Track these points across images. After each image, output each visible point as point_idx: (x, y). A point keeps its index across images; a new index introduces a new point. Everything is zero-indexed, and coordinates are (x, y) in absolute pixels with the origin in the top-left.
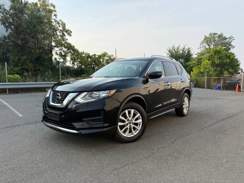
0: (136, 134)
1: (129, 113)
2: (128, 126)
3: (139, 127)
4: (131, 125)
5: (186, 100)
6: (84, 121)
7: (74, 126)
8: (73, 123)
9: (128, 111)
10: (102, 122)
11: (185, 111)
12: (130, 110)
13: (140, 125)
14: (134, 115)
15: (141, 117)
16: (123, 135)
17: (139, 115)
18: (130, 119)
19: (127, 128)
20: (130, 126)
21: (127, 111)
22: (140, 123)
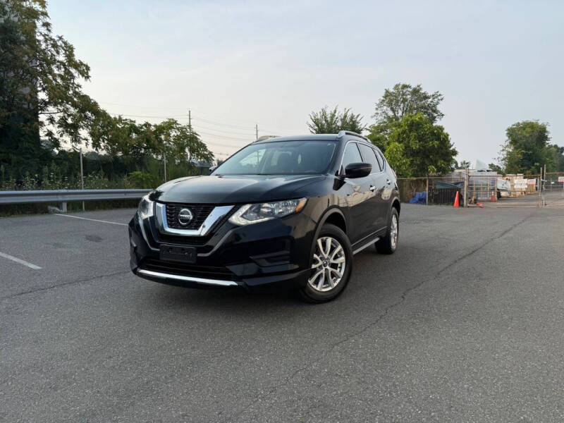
0: (335, 284)
1: (324, 244)
2: (323, 271)
3: (340, 271)
4: (328, 267)
5: (394, 219)
6: (251, 261)
7: (231, 272)
8: (228, 267)
9: (322, 240)
10: (288, 262)
12: (324, 238)
13: (341, 268)
14: (333, 249)
15: (343, 252)
16: (314, 287)
17: (340, 247)
18: (326, 256)
19: (322, 274)
20: (326, 269)
21: (319, 242)
22: (341, 264)
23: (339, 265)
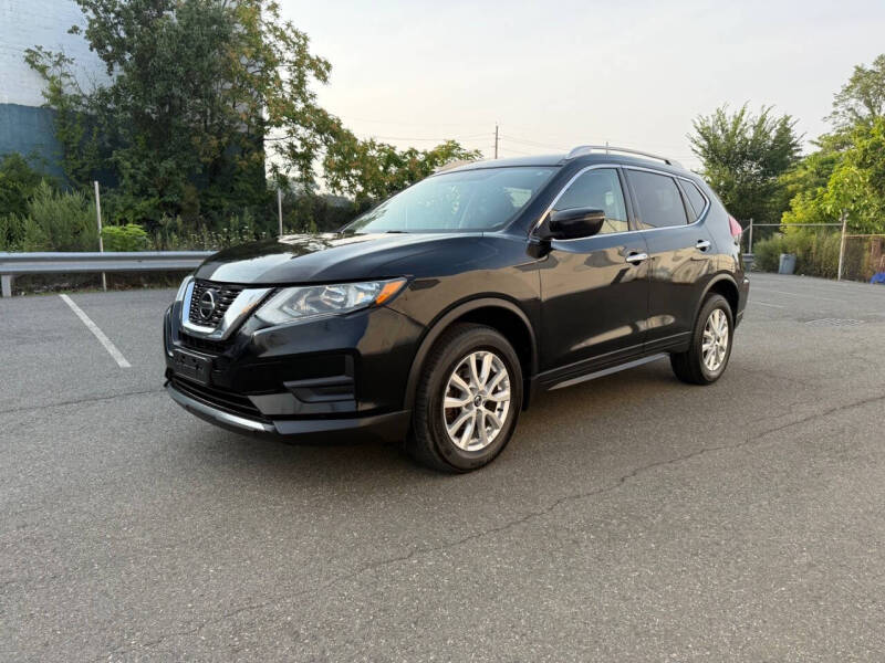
0: (490, 440)
1: (479, 364)
2: (473, 413)
3: (500, 416)
4: (482, 407)
7: (254, 406)
8: (251, 398)
9: (477, 356)
10: (352, 396)
11: (711, 365)
12: (482, 353)
13: (501, 410)
14: (492, 375)
15: (507, 383)
16: (455, 441)
17: (504, 373)
18: (482, 386)
19: (471, 418)
20: (479, 411)
21: (473, 359)
22: (503, 403)
23: (499, 406)
